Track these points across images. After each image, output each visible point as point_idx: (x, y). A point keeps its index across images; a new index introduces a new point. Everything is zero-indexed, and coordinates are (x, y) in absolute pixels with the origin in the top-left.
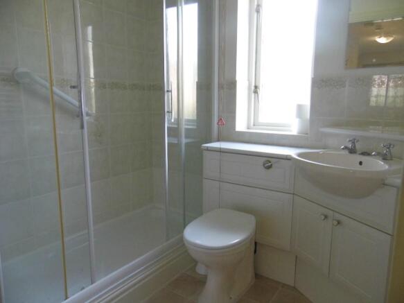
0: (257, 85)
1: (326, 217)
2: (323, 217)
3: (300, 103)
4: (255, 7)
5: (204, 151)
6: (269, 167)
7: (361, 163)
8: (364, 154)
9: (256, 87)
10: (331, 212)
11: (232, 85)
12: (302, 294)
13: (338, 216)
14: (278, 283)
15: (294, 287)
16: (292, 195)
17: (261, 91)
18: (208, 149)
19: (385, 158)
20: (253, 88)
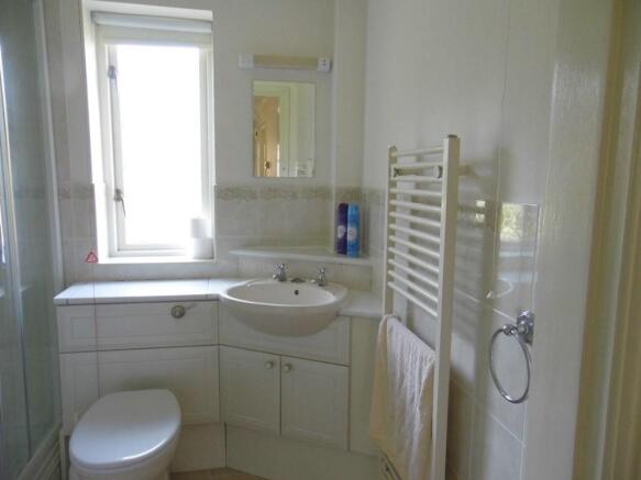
0: (119, 188)
1: (272, 364)
2: (269, 365)
3: (194, 217)
4: (107, 68)
5: (58, 308)
6: (182, 315)
7: (297, 292)
8: (296, 280)
9: (118, 192)
10: (277, 358)
11: (88, 192)
12: (239, 472)
13: (286, 360)
14: (204, 471)
15: (226, 468)
16: (216, 347)
17: (126, 197)
18: (68, 303)
19: (322, 284)
20: (113, 193)
